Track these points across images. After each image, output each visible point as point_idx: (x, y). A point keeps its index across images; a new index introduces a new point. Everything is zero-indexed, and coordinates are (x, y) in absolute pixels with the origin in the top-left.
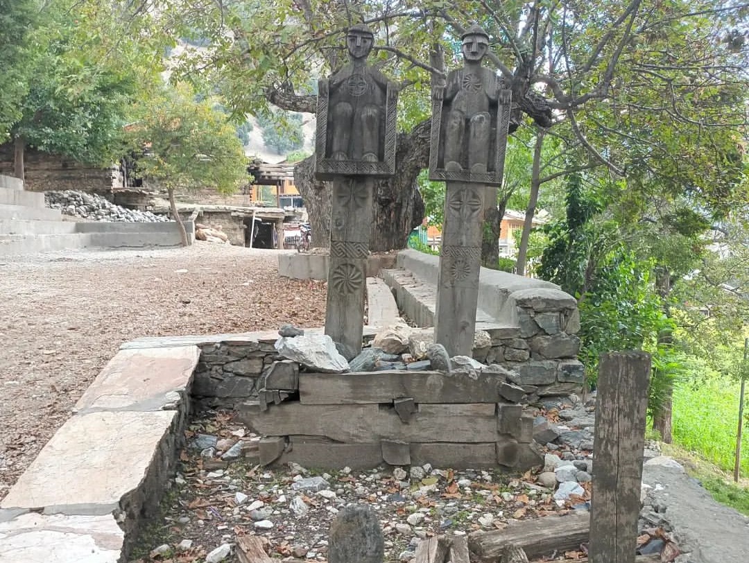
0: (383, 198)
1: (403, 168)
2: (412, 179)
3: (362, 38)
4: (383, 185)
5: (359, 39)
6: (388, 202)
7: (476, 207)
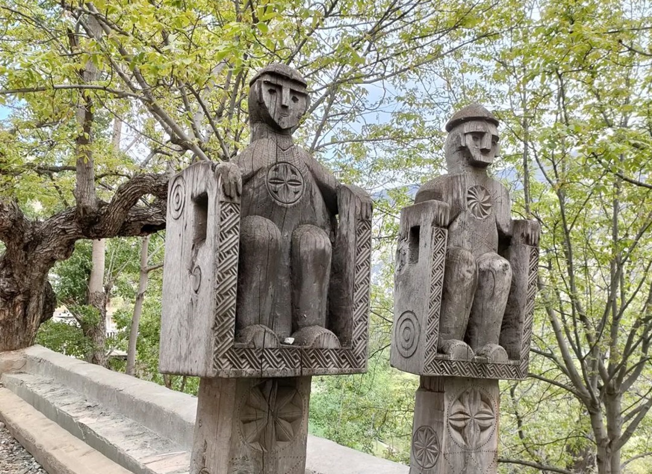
0: (7, 290)
1: (35, 258)
2: (45, 272)
3: (292, 91)
4: (7, 276)
5: (286, 93)
6: (13, 295)
7: (487, 422)
